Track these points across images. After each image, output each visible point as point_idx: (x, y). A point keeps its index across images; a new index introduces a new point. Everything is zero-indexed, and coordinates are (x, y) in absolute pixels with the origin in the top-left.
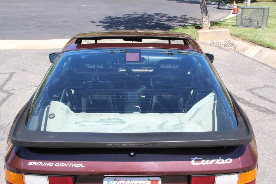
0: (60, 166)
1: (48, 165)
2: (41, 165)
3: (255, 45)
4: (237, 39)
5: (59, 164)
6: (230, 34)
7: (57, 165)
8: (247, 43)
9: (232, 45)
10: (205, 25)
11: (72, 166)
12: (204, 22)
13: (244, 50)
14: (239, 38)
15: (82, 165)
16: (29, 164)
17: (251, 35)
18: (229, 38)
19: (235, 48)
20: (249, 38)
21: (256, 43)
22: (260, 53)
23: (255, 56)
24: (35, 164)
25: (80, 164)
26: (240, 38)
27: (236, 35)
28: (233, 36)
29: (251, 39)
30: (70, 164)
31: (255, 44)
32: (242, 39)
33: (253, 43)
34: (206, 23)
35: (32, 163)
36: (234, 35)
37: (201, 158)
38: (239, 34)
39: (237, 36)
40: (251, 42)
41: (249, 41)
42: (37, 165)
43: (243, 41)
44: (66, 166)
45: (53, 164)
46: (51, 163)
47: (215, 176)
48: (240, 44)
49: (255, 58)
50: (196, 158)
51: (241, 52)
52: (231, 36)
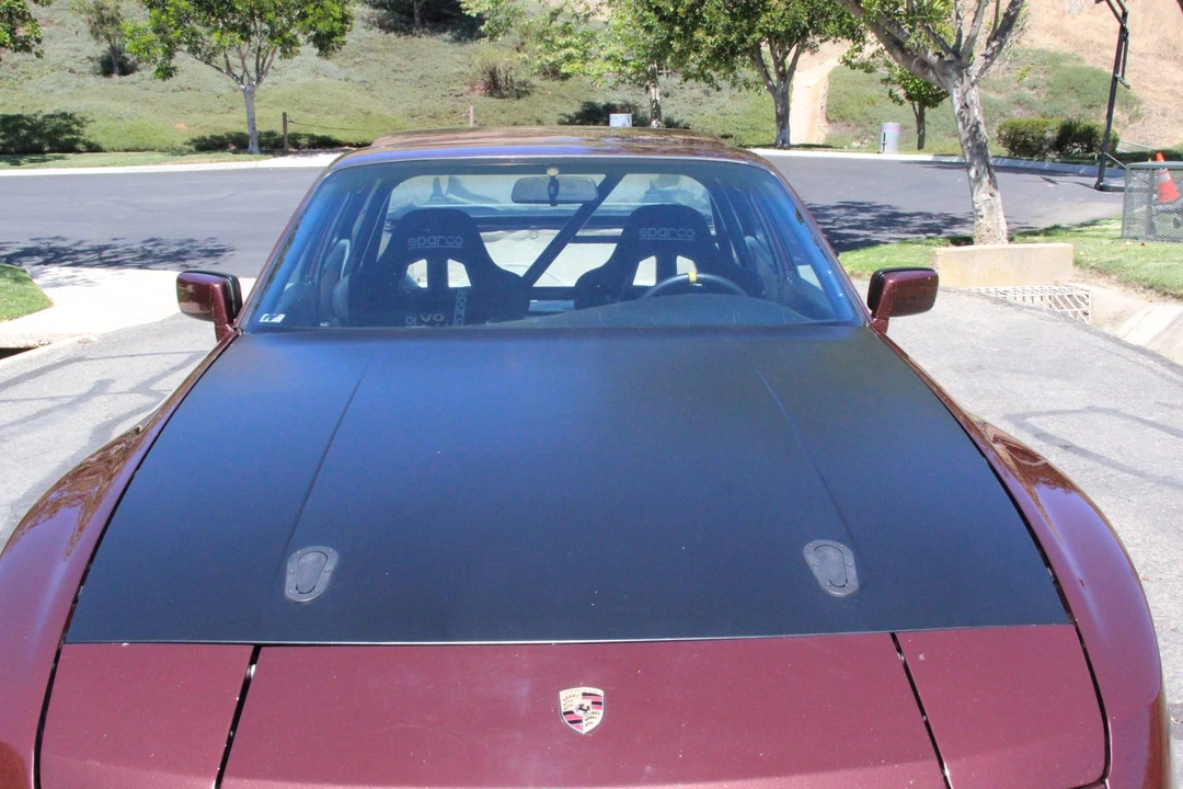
3: (1163, 298)
4: (1102, 281)
6: (1076, 263)
8: (1134, 294)
9: (1077, 301)
10: (985, 233)
12: (981, 220)
13: (1117, 319)
14: (1109, 275)
17: (1158, 265)
18: (1070, 277)
19: (1086, 314)
20: (1145, 274)
21: (1167, 290)
22: (1175, 326)
23: (1156, 338)
26: (1114, 277)
27: (1099, 266)
28: (1088, 271)
29: (1153, 278)
31: (1165, 294)
32: (1119, 281)
33: (1158, 291)
34: (989, 223)
36: (1092, 264)
38: (1111, 262)
39: (1103, 271)
40: (1151, 287)
41: (1145, 287)
43: (1123, 288)
48: (1106, 297)
49: (1153, 347)
51: (1107, 329)
52: (1077, 268)
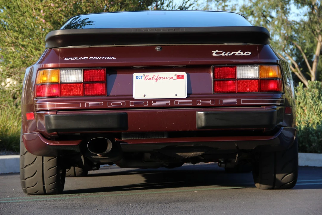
0: (94, 59)
1: (83, 59)
2: (77, 59)
5: (93, 58)
7: (91, 58)
11: (105, 59)
15: (114, 57)
16: (65, 59)
24: (71, 59)
25: (112, 57)
30: (103, 57)
35: (68, 59)
37: (222, 51)
42: (73, 59)
44: (100, 59)
45: (87, 58)
46: (85, 58)
47: (235, 66)
50: (217, 51)
